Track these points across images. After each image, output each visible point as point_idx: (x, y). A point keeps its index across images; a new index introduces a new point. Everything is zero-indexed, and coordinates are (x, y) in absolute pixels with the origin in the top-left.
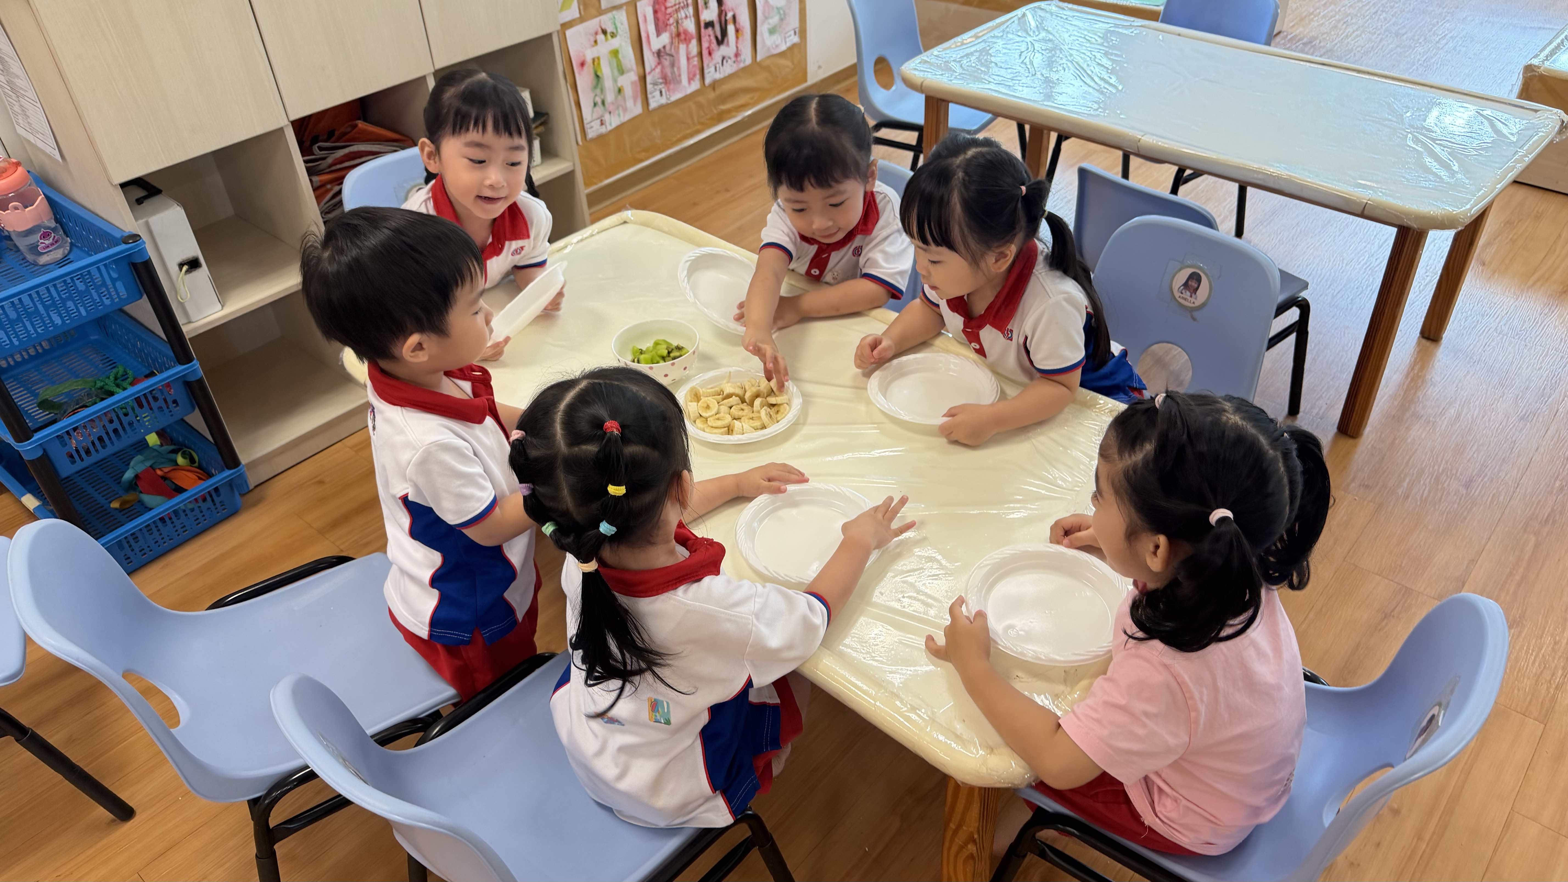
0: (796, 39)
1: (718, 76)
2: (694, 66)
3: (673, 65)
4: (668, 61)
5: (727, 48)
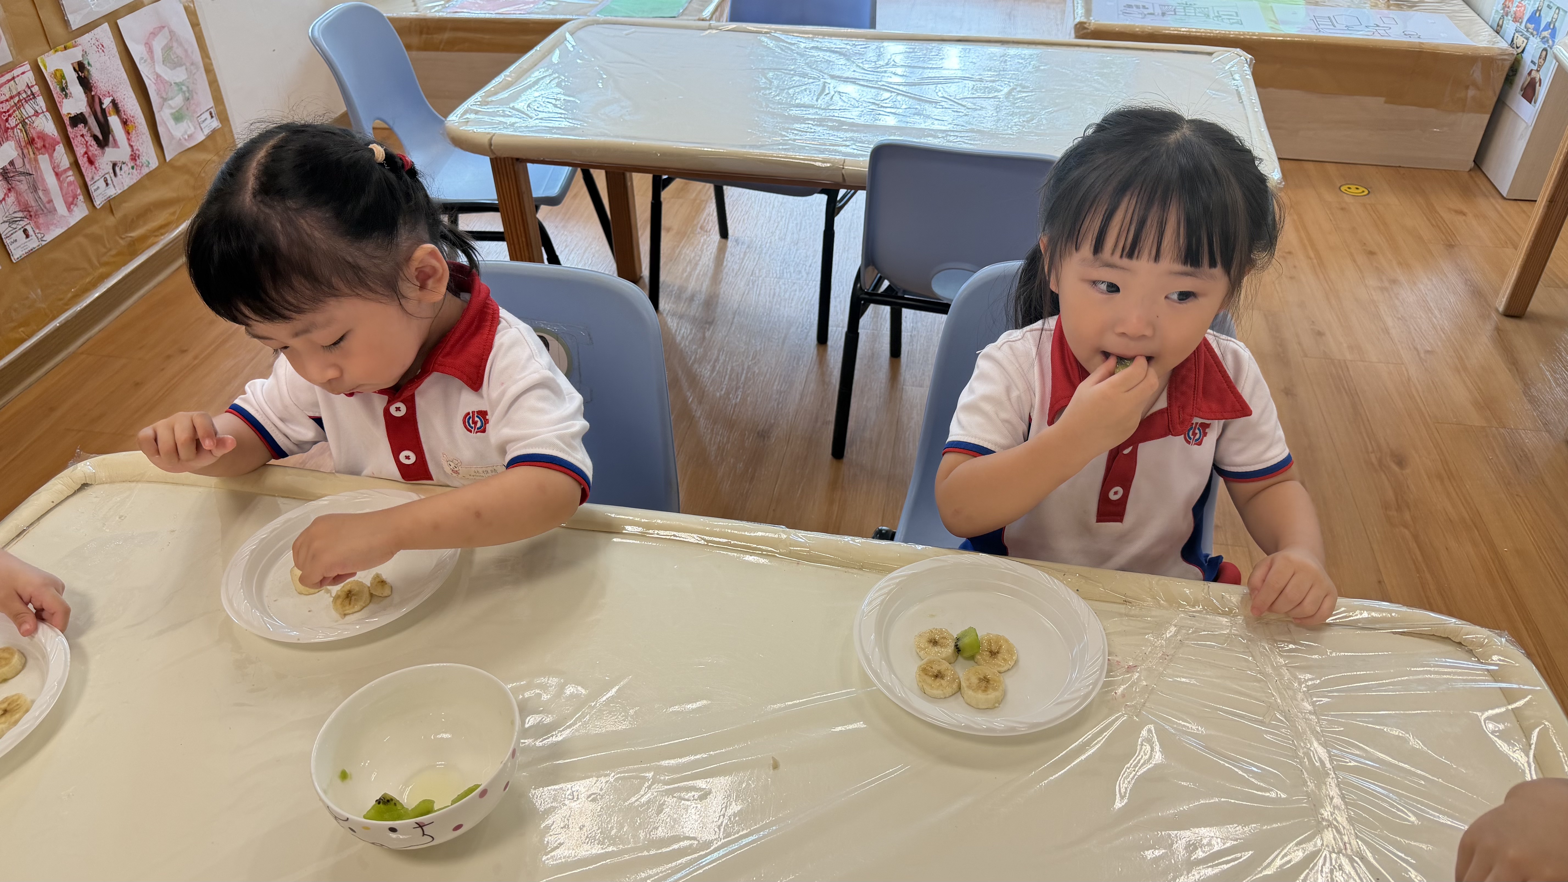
0: (215, 124)
1: (112, 192)
2: (70, 184)
3: (35, 189)
4: (24, 182)
5: (115, 149)
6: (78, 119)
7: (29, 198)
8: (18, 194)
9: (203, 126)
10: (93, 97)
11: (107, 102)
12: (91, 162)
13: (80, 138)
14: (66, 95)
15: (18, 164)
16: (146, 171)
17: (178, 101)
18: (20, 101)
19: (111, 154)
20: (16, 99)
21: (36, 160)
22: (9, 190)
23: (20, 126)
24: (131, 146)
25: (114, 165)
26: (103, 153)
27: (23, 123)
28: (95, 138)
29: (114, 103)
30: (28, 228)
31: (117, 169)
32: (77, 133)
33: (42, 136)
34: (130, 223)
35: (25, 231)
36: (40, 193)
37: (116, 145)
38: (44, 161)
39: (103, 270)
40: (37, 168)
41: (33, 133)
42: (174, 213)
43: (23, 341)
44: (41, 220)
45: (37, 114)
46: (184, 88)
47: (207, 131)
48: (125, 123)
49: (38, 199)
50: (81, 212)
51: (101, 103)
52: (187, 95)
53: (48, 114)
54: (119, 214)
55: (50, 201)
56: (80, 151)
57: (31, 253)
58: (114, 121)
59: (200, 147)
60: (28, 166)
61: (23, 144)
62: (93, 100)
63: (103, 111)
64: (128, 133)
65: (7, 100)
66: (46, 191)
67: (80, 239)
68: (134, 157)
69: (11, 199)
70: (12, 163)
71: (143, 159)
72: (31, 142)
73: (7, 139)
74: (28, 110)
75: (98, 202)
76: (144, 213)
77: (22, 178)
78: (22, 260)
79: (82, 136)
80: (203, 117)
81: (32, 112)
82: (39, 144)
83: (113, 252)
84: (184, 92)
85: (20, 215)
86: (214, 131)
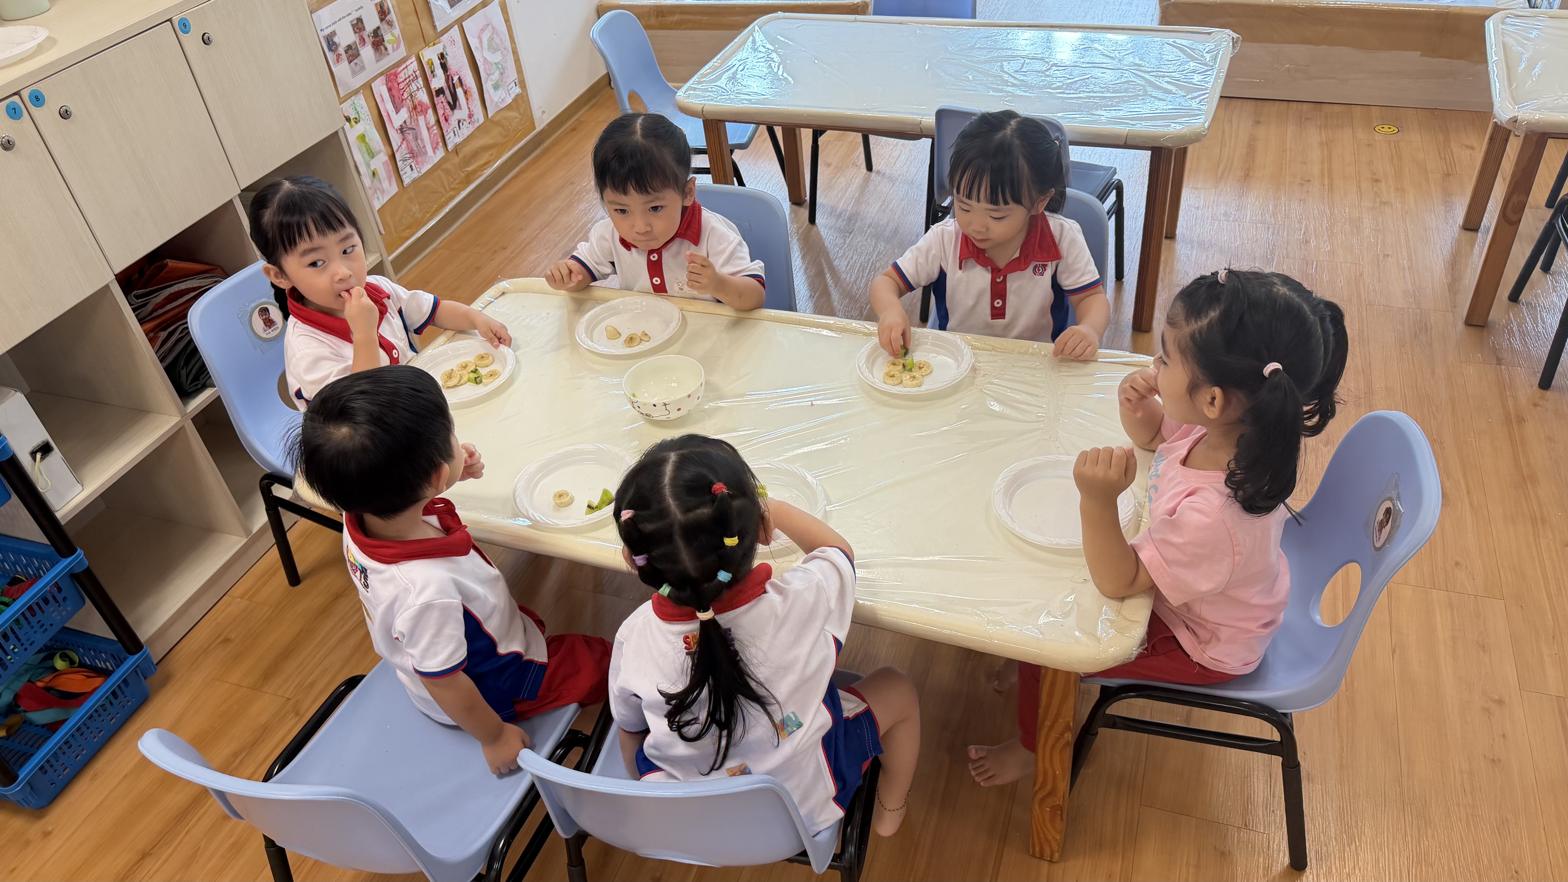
0: (518, 90)
1: (458, 140)
2: (435, 135)
3: (416, 139)
4: (411, 134)
5: (460, 111)
6: (440, 91)
7: (413, 144)
8: (408, 142)
9: (510, 92)
10: (448, 76)
11: (456, 79)
12: (446, 120)
13: (440, 104)
14: (434, 76)
15: (408, 123)
16: (477, 125)
17: (496, 76)
18: (409, 81)
19: (458, 114)
20: (408, 80)
21: (417, 120)
22: (403, 140)
23: (409, 98)
24: (469, 108)
25: (459, 121)
26: (453, 113)
27: (411, 95)
28: (449, 103)
29: (460, 79)
30: (412, 164)
31: (461, 124)
32: (440, 100)
33: (421, 104)
34: (467, 161)
35: (411, 166)
36: (419, 141)
37: (460, 108)
38: (421, 119)
39: (451, 193)
40: (418, 125)
41: (416, 102)
42: (492, 155)
43: (408, 238)
44: (419, 160)
45: (418, 89)
46: (500, 66)
47: (513, 96)
48: (465, 93)
49: (418, 145)
50: (441, 153)
51: (453, 80)
52: (502, 71)
53: (424, 89)
54: (461, 155)
55: (424, 147)
56: (440, 112)
57: (415, 181)
58: (459, 92)
59: (509, 107)
60: (413, 124)
61: (411, 109)
62: (448, 78)
63: (454, 85)
64: (467, 99)
65: (403, 81)
66: (422, 140)
67: (439, 172)
68: (470, 116)
69: (404, 146)
70: (405, 122)
71: (475, 117)
72: (415, 108)
73: (403, 107)
74: (414, 87)
75: (450, 147)
76: (475, 154)
77: (410, 131)
78: (409, 185)
79: (442, 102)
80: (511, 86)
81: (415, 88)
82: (419, 109)
83: (457, 181)
84: (500, 69)
85: (408, 156)
86: (517, 95)
